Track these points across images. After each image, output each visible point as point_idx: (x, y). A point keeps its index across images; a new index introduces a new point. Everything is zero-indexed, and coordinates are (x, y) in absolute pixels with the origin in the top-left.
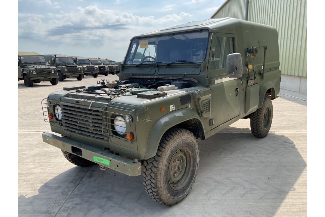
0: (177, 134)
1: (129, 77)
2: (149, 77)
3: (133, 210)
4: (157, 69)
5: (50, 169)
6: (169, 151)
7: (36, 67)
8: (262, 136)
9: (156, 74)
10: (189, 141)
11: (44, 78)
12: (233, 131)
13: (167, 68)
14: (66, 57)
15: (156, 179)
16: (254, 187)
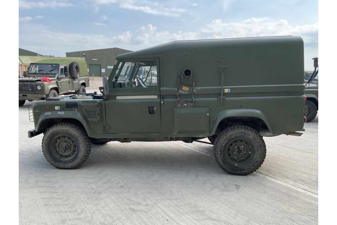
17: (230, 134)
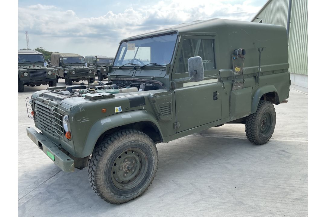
0: (124, 135)
1: (114, 78)
2: (128, 79)
3: (83, 204)
4: (135, 71)
5: (38, 160)
6: (111, 151)
7: (75, 67)
8: (258, 143)
9: (133, 76)
10: (140, 142)
11: (82, 77)
12: (234, 136)
13: (142, 70)
14: (107, 58)
15: (96, 177)
16: (214, 195)
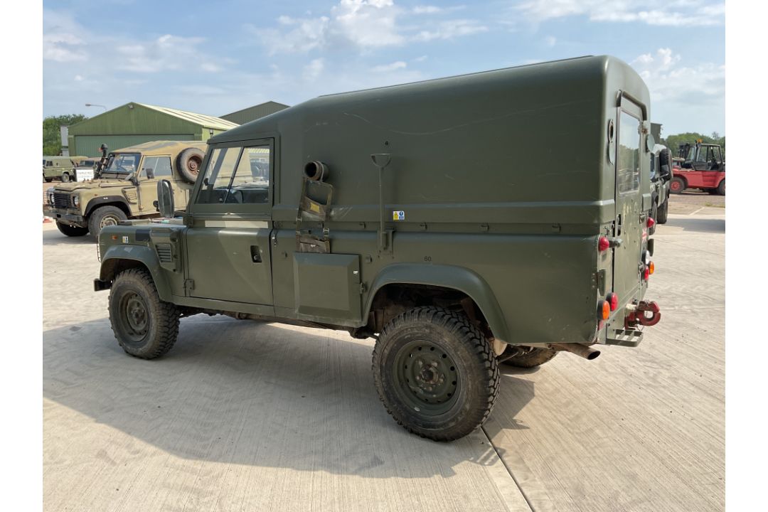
17: (400, 327)
